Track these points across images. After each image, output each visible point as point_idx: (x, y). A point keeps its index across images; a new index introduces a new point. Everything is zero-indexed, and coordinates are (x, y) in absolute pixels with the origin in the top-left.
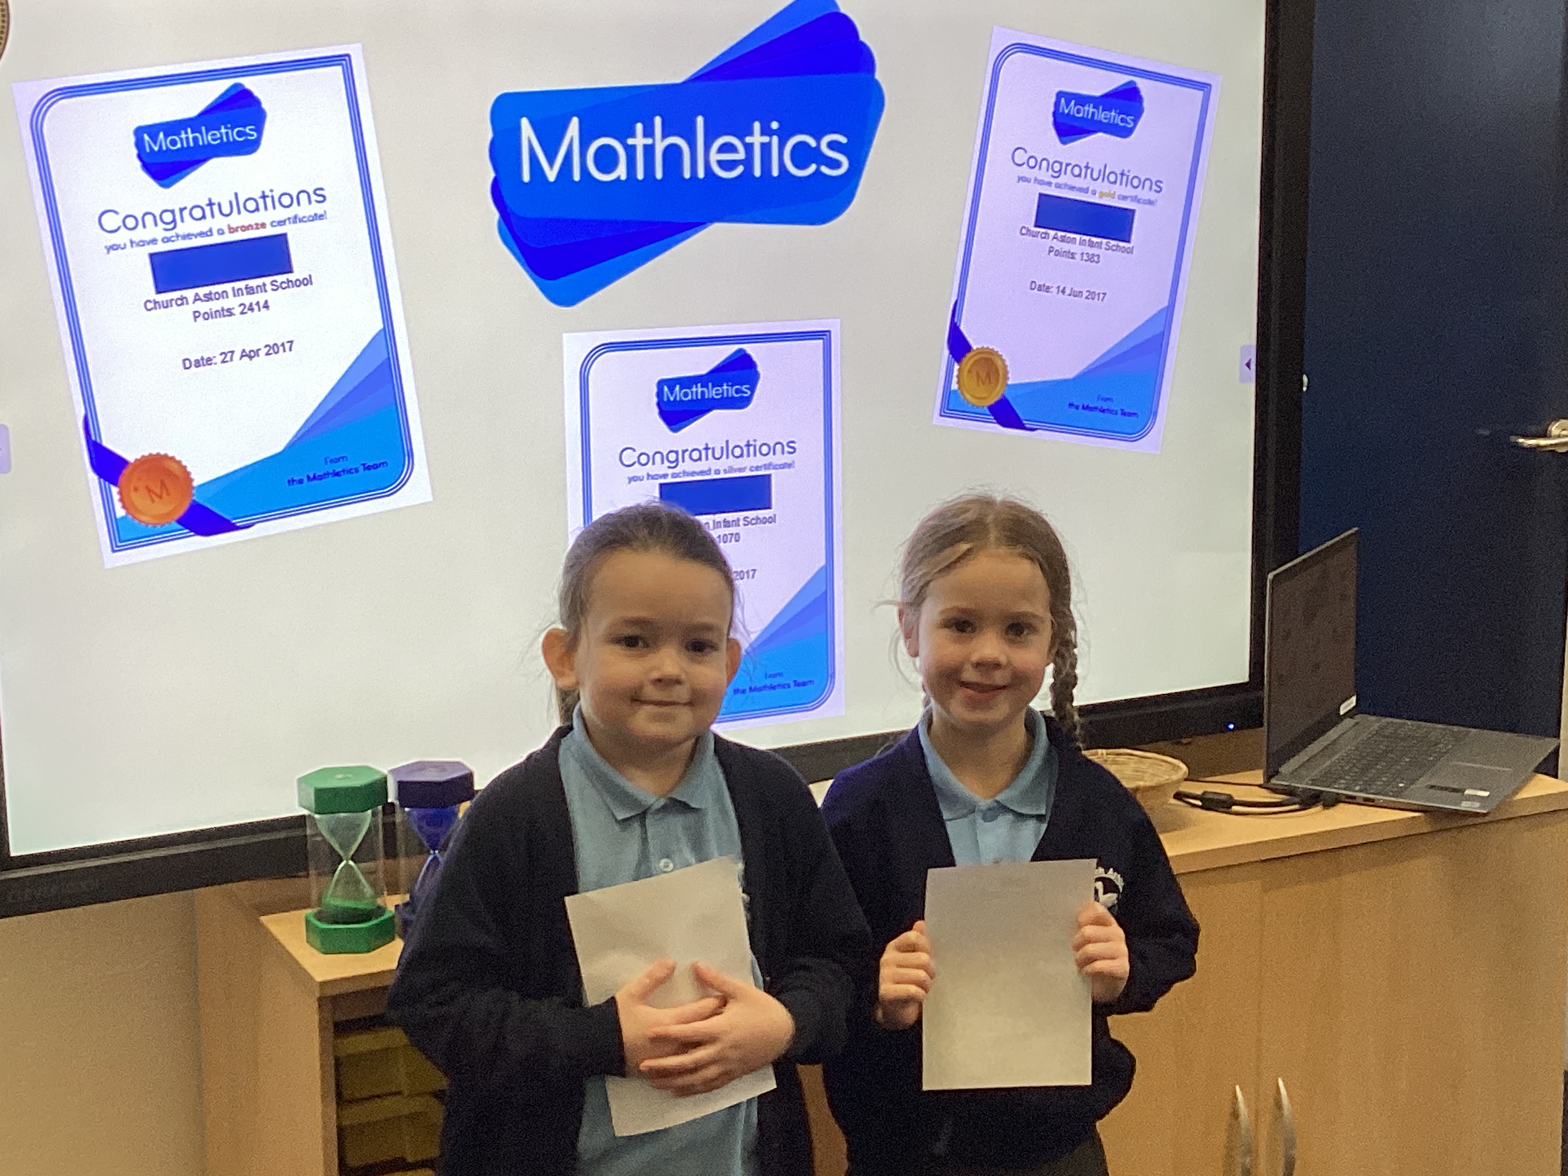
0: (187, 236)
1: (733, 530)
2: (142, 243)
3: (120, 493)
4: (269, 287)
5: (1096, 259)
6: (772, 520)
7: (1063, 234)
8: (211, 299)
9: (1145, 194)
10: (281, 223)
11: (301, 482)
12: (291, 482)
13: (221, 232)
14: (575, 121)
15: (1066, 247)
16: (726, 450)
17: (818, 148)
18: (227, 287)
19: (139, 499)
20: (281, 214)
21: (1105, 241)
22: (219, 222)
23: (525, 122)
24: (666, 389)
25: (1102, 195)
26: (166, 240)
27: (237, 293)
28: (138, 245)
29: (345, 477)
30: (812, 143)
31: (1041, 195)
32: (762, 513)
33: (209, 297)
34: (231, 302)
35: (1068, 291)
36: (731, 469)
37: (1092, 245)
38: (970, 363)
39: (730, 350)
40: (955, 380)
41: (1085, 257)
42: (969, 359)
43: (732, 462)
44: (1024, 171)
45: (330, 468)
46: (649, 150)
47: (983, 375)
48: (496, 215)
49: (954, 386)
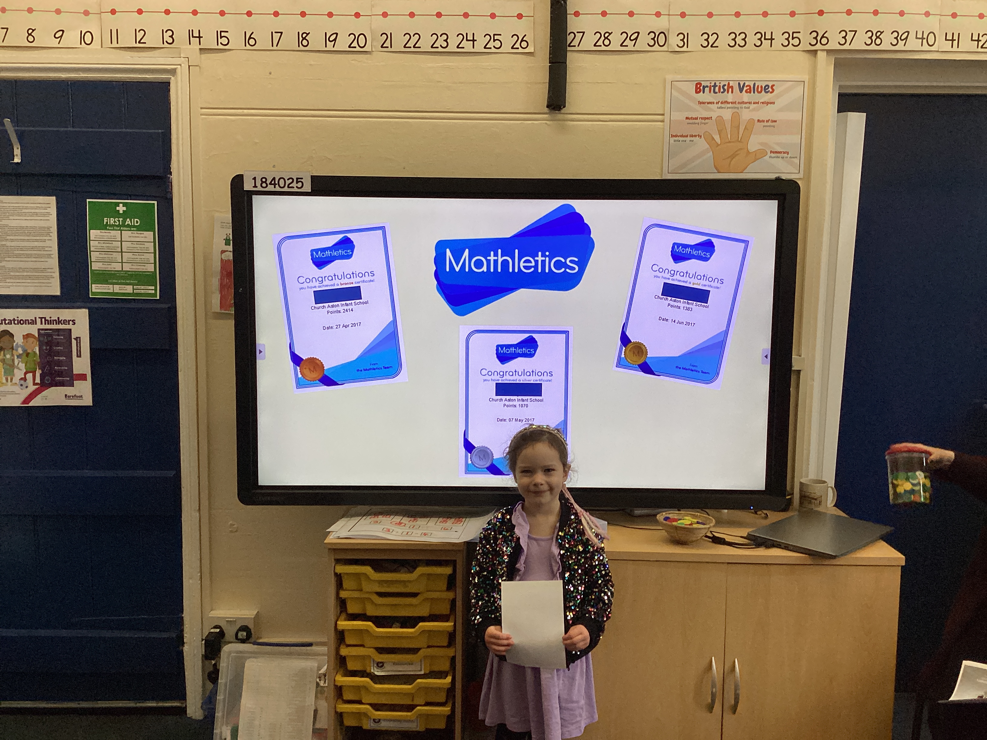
0: (327, 286)
1: (526, 403)
2: (311, 287)
3: (300, 369)
4: (353, 304)
5: (690, 309)
6: (542, 401)
7: (675, 299)
8: (333, 307)
9: (715, 284)
10: (358, 282)
11: (361, 371)
12: (358, 370)
13: (338, 285)
14: (467, 251)
15: (676, 304)
16: (524, 373)
17: (566, 262)
18: (339, 303)
19: (307, 372)
20: (358, 279)
21: (695, 302)
22: (337, 281)
23: (448, 251)
24: (500, 348)
25: (693, 284)
26: (320, 287)
27: (342, 305)
28: (310, 288)
29: (377, 370)
30: (563, 261)
31: (665, 283)
32: (538, 398)
33: (333, 306)
34: (340, 308)
35: (676, 322)
36: (526, 380)
37: (688, 303)
38: (630, 347)
39: (526, 335)
40: (623, 353)
41: (685, 308)
42: (630, 346)
43: (526, 377)
44: (657, 273)
45: (372, 367)
46: (496, 262)
47: (636, 352)
48: (436, 282)
49: (623, 356)
